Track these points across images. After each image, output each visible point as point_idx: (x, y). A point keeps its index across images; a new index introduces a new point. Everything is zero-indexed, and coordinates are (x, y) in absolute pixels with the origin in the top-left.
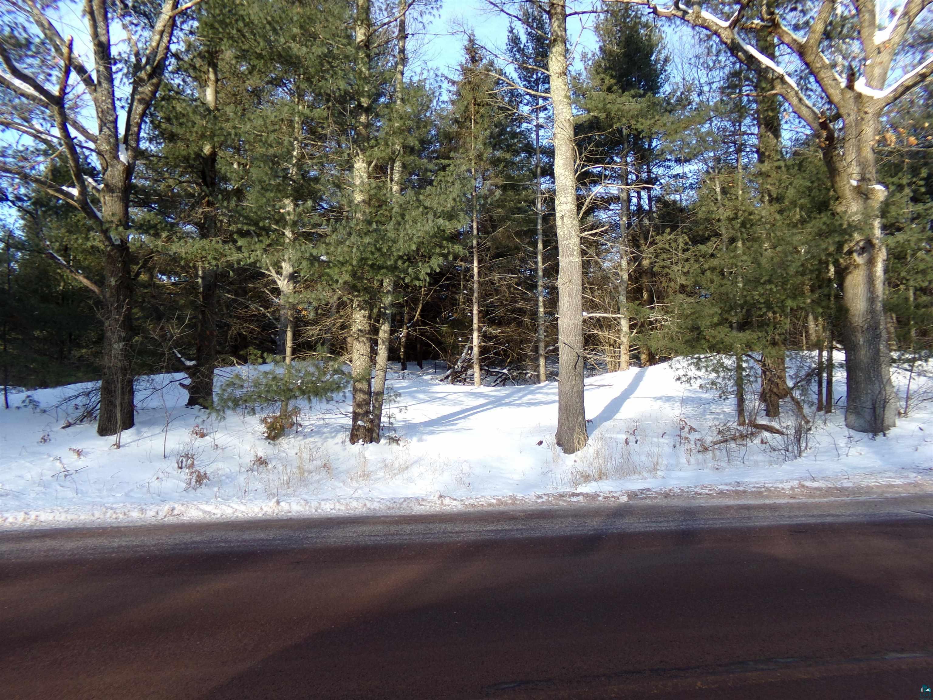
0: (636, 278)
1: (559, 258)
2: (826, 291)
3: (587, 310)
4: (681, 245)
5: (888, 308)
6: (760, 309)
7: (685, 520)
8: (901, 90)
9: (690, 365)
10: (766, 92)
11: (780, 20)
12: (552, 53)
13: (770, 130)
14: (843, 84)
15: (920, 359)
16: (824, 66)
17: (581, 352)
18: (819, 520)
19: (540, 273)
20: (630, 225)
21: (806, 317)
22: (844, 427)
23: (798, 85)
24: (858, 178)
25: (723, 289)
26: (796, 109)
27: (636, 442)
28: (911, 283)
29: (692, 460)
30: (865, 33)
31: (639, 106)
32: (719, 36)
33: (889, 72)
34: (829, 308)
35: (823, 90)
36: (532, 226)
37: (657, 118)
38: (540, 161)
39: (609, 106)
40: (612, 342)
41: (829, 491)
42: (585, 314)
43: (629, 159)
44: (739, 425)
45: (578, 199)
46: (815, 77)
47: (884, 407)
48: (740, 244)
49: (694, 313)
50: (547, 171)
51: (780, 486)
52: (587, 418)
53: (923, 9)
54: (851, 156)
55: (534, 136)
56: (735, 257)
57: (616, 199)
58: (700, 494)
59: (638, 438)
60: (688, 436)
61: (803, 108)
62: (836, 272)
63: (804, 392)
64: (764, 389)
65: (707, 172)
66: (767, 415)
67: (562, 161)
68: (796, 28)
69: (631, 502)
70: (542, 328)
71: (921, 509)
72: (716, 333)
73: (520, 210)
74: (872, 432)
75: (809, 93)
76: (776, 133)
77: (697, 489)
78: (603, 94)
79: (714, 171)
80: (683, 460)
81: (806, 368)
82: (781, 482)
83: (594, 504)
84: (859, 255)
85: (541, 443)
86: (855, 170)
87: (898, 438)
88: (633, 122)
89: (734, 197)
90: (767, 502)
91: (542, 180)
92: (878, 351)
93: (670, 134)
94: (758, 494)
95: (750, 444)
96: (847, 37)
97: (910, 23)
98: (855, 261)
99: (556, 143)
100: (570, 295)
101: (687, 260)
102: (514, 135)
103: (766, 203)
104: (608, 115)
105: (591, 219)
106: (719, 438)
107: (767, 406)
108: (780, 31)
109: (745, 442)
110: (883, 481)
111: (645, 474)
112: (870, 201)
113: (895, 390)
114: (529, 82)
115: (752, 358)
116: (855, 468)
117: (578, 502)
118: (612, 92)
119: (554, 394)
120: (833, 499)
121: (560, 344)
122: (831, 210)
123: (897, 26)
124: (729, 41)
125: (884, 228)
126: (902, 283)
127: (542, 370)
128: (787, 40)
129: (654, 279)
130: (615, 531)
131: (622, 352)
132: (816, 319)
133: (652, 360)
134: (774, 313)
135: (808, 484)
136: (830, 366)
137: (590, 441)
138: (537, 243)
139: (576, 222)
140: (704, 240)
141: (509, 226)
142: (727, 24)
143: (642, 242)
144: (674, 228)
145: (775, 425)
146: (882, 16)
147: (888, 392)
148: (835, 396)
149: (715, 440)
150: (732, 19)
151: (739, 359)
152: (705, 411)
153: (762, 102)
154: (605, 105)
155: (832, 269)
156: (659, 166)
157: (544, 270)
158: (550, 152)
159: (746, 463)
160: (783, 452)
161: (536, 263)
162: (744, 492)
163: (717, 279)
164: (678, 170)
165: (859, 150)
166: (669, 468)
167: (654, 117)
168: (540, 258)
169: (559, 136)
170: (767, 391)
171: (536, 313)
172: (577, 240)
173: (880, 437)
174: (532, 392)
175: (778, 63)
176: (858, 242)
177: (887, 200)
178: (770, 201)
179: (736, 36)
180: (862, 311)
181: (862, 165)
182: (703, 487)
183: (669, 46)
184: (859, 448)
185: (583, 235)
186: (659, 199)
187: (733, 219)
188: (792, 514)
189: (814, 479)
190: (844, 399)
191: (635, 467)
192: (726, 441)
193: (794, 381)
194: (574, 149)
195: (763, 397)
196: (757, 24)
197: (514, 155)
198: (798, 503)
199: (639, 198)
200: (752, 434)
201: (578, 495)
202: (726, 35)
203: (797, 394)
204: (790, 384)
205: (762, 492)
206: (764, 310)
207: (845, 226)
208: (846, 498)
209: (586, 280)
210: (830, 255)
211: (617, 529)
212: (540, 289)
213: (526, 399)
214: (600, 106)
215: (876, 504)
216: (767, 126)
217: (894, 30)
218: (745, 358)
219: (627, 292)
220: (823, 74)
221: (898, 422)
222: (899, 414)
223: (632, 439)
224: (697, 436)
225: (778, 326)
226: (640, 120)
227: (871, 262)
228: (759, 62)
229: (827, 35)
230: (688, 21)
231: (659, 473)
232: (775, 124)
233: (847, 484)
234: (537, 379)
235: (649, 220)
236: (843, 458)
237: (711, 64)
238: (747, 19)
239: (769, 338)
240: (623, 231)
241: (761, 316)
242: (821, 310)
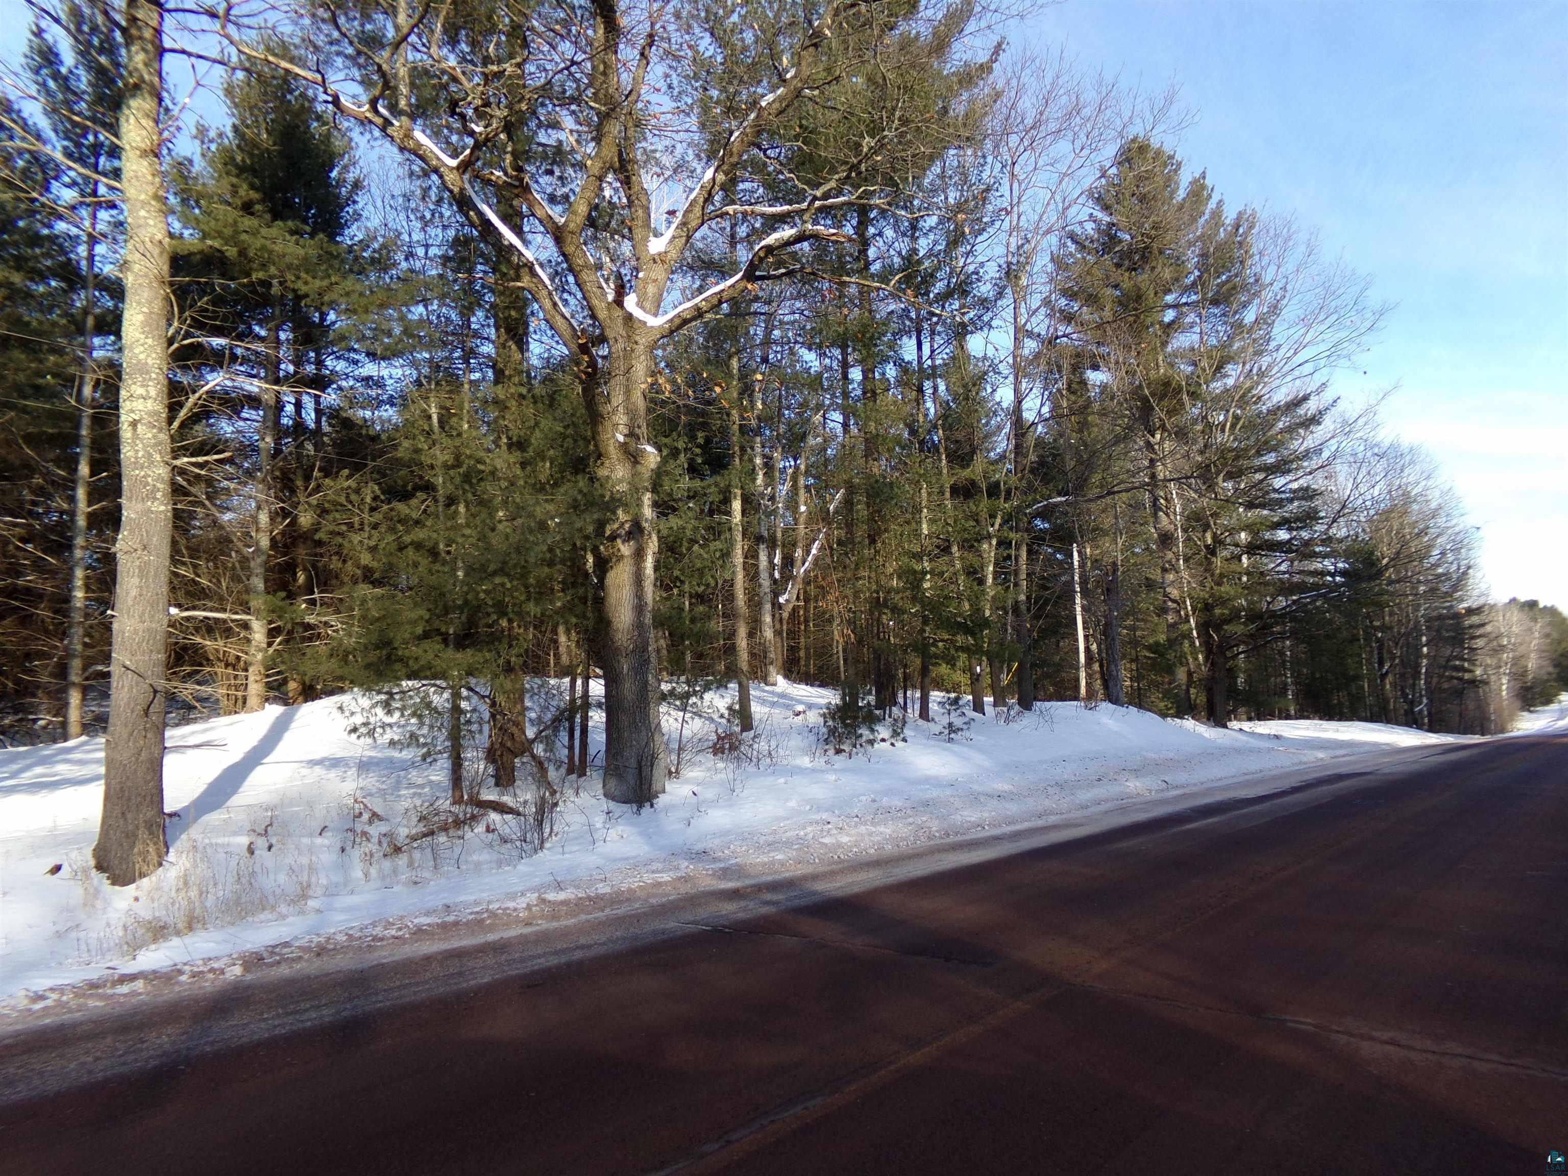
0: (285, 546)
1: (123, 501)
2: (581, 591)
3: (179, 606)
4: (368, 500)
5: (660, 622)
6: (488, 615)
7: (350, 1000)
8: (677, 321)
9: (374, 706)
10: (508, 281)
11: (531, 183)
12: (129, 107)
13: (512, 338)
14: (610, 297)
15: (695, 693)
16: (587, 266)
17: (161, 684)
18: (563, 959)
19: (81, 522)
20: (278, 451)
21: (555, 631)
22: (602, 797)
23: (552, 280)
24: (626, 431)
25: (433, 580)
26: (548, 317)
27: (270, 848)
28: (686, 587)
29: (373, 871)
30: (638, 233)
31: (302, 252)
32: (441, 177)
33: (665, 294)
34: (584, 617)
35: (584, 298)
36: (66, 428)
37: (333, 279)
38: (93, 302)
39: (244, 237)
40: (231, 659)
41: (578, 906)
42: (174, 611)
43: (283, 336)
44: (454, 803)
45: (171, 395)
46: (575, 277)
47: (652, 766)
48: (462, 509)
49: (384, 617)
50: (109, 325)
51: (511, 905)
52: (167, 810)
53: (702, 224)
54: (618, 399)
55: (82, 250)
56: (453, 528)
57: (253, 401)
58: (381, 939)
59: (274, 841)
60: (367, 828)
61: (558, 318)
62: (595, 564)
63: (550, 748)
64: (492, 744)
65: (418, 383)
66: (497, 784)
67: (141, 317)
68: (552, 199)
69: (249, 977)
70: (77, 632)
71: (691, 919)
72: (420, 652)
73: (39, 391)
74: (636, 802)
75: (566, 296)
76: (522, 346)
77: (378, 931)
78: (232, 214)
79: (429, 383)
80: (358, 873)
81: (552, 709)
82: (513, 897)
83: (168, 994)
84: (624, 542)
85: (57, 869)
86: (621, 419)
87: (667, 809)
88: (290, 277)
89: (454, 433)
90: (491, 937)
91: (97, 341)
92: (646, 683)
93: (355, 312)
94: (478, 924)
95: (469, 835)
96: (616, 232)
97: (689, 237)
98: (619, 550)
99: (129, 280)
100: (143, 572)
101: (375, 526)
102: (35, 240)
103: (504, 448)
104: (242, 253)
105: (200, 431)
106: (421, 828)
107: (497, 770)
108: (531, 198)
109: (460, 833)
110: (648, 878)
111: (283, 909)
112: (639, 466)
113: (666, 737)
114: (78, 145)
115: (476, 693)
116: (615, 860)
117: (134, 994)
118: (252, 214)
119: (97, 761)
120: (583, 917)
121: (114, 669)
122: (589, 473)
123: (674, 237)
124: (456, 190)
125: (655, 505)
126: (676, 586)
127: (74, 715)
128: (539, 213)
129: (318, 550)
130: (208, 1049)
131: (252, 678)
132: (568, 632)
133: (310, 693)
134: (510, 621)
135: (551, 896)
136: (586, 704)
137: (172, 856)
138: (77, 463)
139: (164, 437)
140: (405, 496)
141: (12, 419)
142: (454, 163)
143: (299, 483)
144: (357, 468)
145: (507, 799)
146: (657, 217)
147: (657, 743)
148: (592, 750)
149: (414, 832)
150: (461, 157)
151: (456, 696)
152: (398, 782)
153: (502, 293)
154: (237, 232)
155: (591, 559)
156: (338, 358)
157: (90, 516)
158: (117, 290)
159: (463, 867)
160: (518, 843)
161: (72, 499)
162: (456, 924)
163: (424, 562)
164: (370, 369)
165: (628, 393)
166: (331, 892)
167: (329, 276)
168: (81, 493)
169: (136, 267)
170: (497, 746)
171: (67, 599)
172: (163, 471)
173: (646, 809)
174: (43, 761)
175: (526, 243)
176: (623, 524)
177: (659, 468)
178: (510, 446)
179: (467, 186)
180: (626, 626)
181: (631, 413)
182: (389, 925)
183: (361, 163)
184: (620, 828)
185: (178, 462)
186: (335, 414)
187: (453, 467)
188: (526, 954)
189: (559, 886)
190: (602, 753)
191: (264, 898)
192: (432, 833)
193: (535, 730)
194: (167, 299)
195: (491, 755)
196: (498, 177)
197: (32, 280)
198: (536, 934)
199: (298, 405)
200: (473, 817)
201: (133, 978)
202: (451, 178)
203: (539, 750)
204: (530, 733)
205: (483, 920)
206: (495, 617)
207: (607, 499)
208: (600, 914)
209: (183, 542)
210: (587, 538)
211: (212, 1043)
212: (78, 553)
213: (27, 777)
214: (228, 232)
215: (637, 918)
216: (508, 330)
217: (671, 242)
218: (464, 692)
219: (266, 571)
220: (585, 276)
221: (668, 787)
222: (670, 773)
223: (261, 843)
224: (383, 828)
225: (514, 643)
226: (303, 275)
227: (639, 554)
228: (500, 234)
229: (591, 222)
230: (392, 138)
231: (312, 903)
232: (521, 332)
233: (604, 889)
234: (61, 733)
235: (315, 445)
236: (601, 848)
237: (428, 216)
238: (484, 164)
239: (501, 661)
240: (263, 460)
241: (490, 626)
242: (574, 620)
